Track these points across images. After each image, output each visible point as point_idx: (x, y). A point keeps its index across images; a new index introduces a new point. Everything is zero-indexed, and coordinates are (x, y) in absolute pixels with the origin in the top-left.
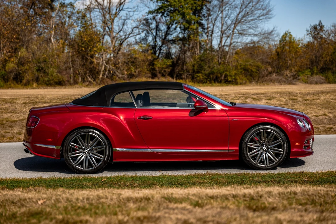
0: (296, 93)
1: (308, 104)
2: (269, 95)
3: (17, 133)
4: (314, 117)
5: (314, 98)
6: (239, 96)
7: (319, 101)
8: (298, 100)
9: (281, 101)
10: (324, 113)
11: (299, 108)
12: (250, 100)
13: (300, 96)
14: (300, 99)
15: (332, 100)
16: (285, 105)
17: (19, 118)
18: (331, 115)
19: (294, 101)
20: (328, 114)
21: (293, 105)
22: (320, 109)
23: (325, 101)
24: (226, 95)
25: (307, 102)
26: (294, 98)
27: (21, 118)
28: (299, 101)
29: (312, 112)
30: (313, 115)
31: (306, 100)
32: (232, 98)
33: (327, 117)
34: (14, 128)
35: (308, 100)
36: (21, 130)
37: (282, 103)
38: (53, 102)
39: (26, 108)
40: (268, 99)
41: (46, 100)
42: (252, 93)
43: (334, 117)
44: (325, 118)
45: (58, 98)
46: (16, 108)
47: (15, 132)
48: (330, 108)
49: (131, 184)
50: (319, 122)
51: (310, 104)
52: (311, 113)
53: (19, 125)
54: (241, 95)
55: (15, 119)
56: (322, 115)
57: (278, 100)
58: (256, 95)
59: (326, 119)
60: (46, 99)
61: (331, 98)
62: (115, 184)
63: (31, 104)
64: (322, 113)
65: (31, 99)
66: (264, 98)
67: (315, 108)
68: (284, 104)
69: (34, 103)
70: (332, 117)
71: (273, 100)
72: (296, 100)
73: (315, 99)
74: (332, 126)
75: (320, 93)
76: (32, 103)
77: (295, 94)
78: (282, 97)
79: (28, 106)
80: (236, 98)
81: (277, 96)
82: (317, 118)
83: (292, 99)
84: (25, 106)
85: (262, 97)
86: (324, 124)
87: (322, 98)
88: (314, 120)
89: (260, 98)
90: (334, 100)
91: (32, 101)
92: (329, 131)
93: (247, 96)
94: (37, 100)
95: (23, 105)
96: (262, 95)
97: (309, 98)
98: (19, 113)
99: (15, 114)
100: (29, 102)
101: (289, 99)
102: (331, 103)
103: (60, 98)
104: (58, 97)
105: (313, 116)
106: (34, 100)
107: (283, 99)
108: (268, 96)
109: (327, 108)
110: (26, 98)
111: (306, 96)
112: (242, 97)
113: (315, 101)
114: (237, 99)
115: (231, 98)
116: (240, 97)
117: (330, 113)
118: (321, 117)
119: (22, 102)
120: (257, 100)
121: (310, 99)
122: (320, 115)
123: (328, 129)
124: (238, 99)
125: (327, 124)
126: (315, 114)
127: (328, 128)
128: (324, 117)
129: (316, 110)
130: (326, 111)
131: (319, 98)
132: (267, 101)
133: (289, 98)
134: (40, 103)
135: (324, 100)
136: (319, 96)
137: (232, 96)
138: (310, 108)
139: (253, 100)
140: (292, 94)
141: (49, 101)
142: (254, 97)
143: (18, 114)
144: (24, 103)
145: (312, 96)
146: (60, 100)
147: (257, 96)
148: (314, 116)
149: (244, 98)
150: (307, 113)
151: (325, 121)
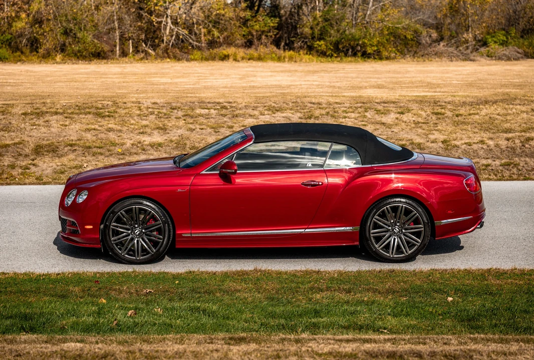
0: (445, 102)
1: (459, 123)
2: (402, 105)
3: (8, 166)
4: (465, 145)
5: (472, 112)
6: (356, 105)
7: (477, 117)
8: (446, 115)
9: (419, 116)
10: (481, 139)
11: (444, 130)
12: (371, 113)
13: (449, 107)
14: (449, 114)
15: (498, 117)
16: (423, 123)
17: (13, 140)
18: (491, 143)
19: (439, 116)
20: (487, 142)
21: (436, 124)
22: (477, 132)
23: (487, 118)
24: (336, 103)
25: (459, 118)
26: (440, 111)
27: (17, 140)
28: (446, 117)
29: (464, 136)
30: (463, 142)
31: (457, 116)
32: (345, 109)
33: (485, 147)
34: (5, 157)
35: (461, 115)
36: (15, 160)
37: (420, 120)
38: (68, 113)
39: (25, 123)
40: (399, 113)
41: (57, 109)
42: (377, 101)
43: (495, 146)
44: (482, 148)
45: (77, 106)
46: (10, 123)
47: (6, 164)
48: (492, 131)
49: (137, 291)
50: (472, 153)
51: (463, 123)
52: (461, 139)
53: (13, 152)
54: (359, 105)
55: (8, 142)
56: (477, 143)
57: (415, 115)
58: (382, 104)
59: (484, 149)
60: (58, 106)
61: (498, 112)
62: (115, 290)
63: (34, 116)
64: (479, 138)
65: (35, 107)
66: (394, 109)
67: (470, 129)
68: (423, 121)
69: (38, 114)
70: (492, 147)
71: (406, 114)
72: (443, 114)
73: (473, 114)
74: (490, 161)
75: (481, 103)
76: (36, 113)
77: (444, 104)
78: (422, 109)
79: (30, 120)
80: (351, 110)
81: (414, 106)
82: (469, 147)
83: (437, 114)
84: (24, 119)
85: (391, 109)
86: (479, 158)
87: (484, 112)
88: (465, 150)
89: (388, 110)
90: (501, 116)
91: (36, 111)
92: (484, 170)
93: (369, 105)
94: (44, 109)
95: (21, 118)
96: (392, 105)
97: (463, 112)
98: (14, 132)
99: (8, 132)
100: (31, 112)
101: (432, 113)
102: (496, 122)
103: (79, 105)
104: (77, 104)
105: (463, 144)
106: (39, 109)
107: (423, 113)
108: (400, 107)
109: (487, 130)
110: (27, 104)
111: (459, 108)
112: (360, 107)
113: (472, 117)
114: (351, 112)
115: (343, 109)
116: (357, 108)
117: (491, 139)
118: (475, 147)
119: (20, 112)
120: (382, 113)
121: (465, 113)
122: (474, 143)
123: (483, 167)
124: (353, 112)
125: (484, 158)
126: (467, 141)
127: (483, 165)
128: (480, 146)
129: (470, 133)
130: (485, 135)
131: (479, 111)
132: (398, 115)
133: (432, 111)
134: (47, 115)
135: (486, 115)
136: (479, 109)
137: (345, 105)
138: (462, 130)
139: (377, 113)
140: (439, 104)
141: (61, 111)
142: (380, 107)
143: (12, 134)
144: (23, 114)
145: (468, 108)
146: (79, 109)
147: (384, 107)
148: (465, 143)
149: (363, 109)
150: (455, 138)
151: (481, 153)
